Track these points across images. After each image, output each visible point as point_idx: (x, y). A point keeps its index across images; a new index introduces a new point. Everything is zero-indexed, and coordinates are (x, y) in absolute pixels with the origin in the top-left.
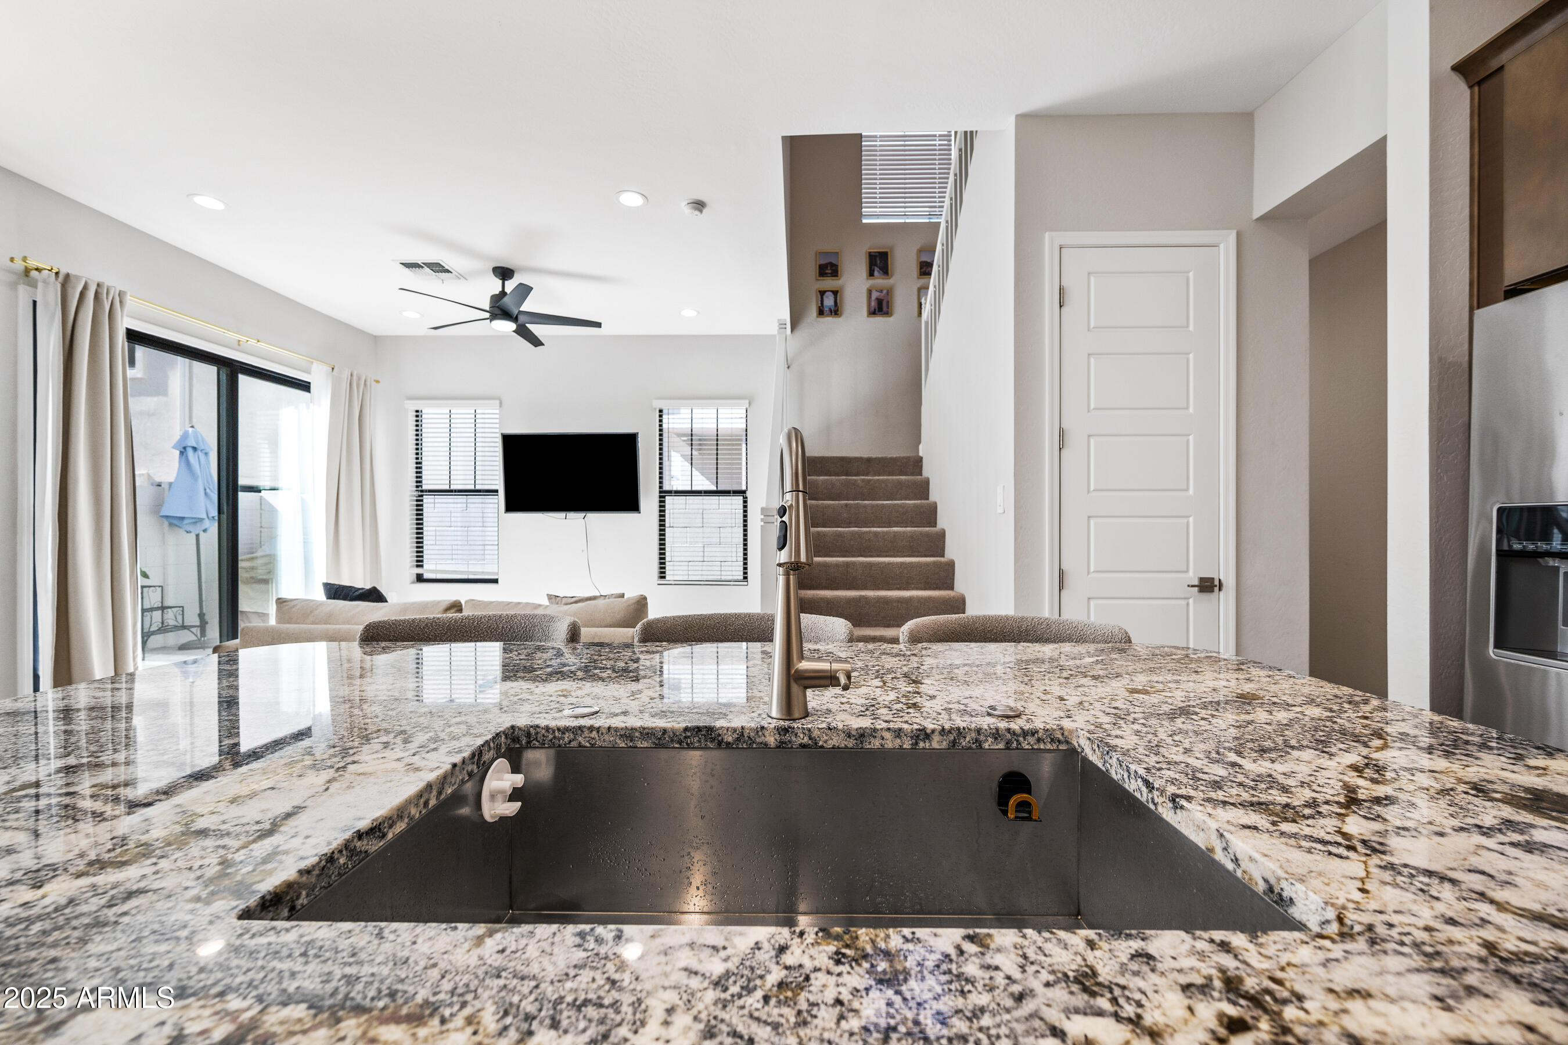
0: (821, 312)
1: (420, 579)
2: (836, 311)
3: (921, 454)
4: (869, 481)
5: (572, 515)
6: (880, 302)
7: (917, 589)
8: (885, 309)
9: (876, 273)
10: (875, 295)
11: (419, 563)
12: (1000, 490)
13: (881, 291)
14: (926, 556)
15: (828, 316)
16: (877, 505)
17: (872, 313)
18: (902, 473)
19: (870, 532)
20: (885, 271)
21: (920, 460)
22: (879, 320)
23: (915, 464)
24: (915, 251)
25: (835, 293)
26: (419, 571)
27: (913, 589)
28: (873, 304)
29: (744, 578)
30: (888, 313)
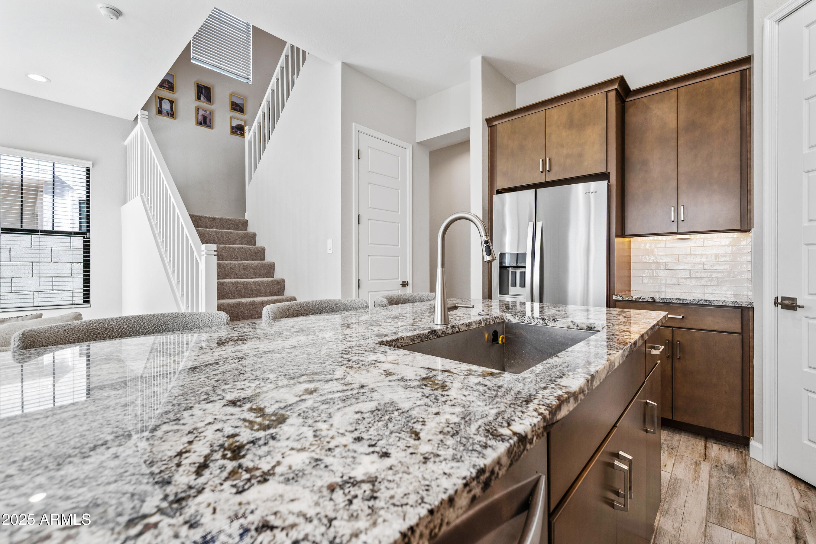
0: (160, 112)
2: (172, 114)
3: (246, 218)
4: (220, 232)
6: (205, 118)
7: (264, 296)
8: (208, 123)
9: (202, 98)
10: (201, 112)
12: (330, 241)
13: (206, 111)
14: (264, 278)
15: (165, 115)
16: (229, 247)
17: (200, 124)
18: (235, 229)
19: (231, 264)
20: (209, 99)
21: (246, 222)
22: (203, 129)
23: (244, 224)
24: (228, 95)
25: (172, 102)
27: (262, 296)
28: (200, 118)
29: (84, 302)
30: (210, 126)
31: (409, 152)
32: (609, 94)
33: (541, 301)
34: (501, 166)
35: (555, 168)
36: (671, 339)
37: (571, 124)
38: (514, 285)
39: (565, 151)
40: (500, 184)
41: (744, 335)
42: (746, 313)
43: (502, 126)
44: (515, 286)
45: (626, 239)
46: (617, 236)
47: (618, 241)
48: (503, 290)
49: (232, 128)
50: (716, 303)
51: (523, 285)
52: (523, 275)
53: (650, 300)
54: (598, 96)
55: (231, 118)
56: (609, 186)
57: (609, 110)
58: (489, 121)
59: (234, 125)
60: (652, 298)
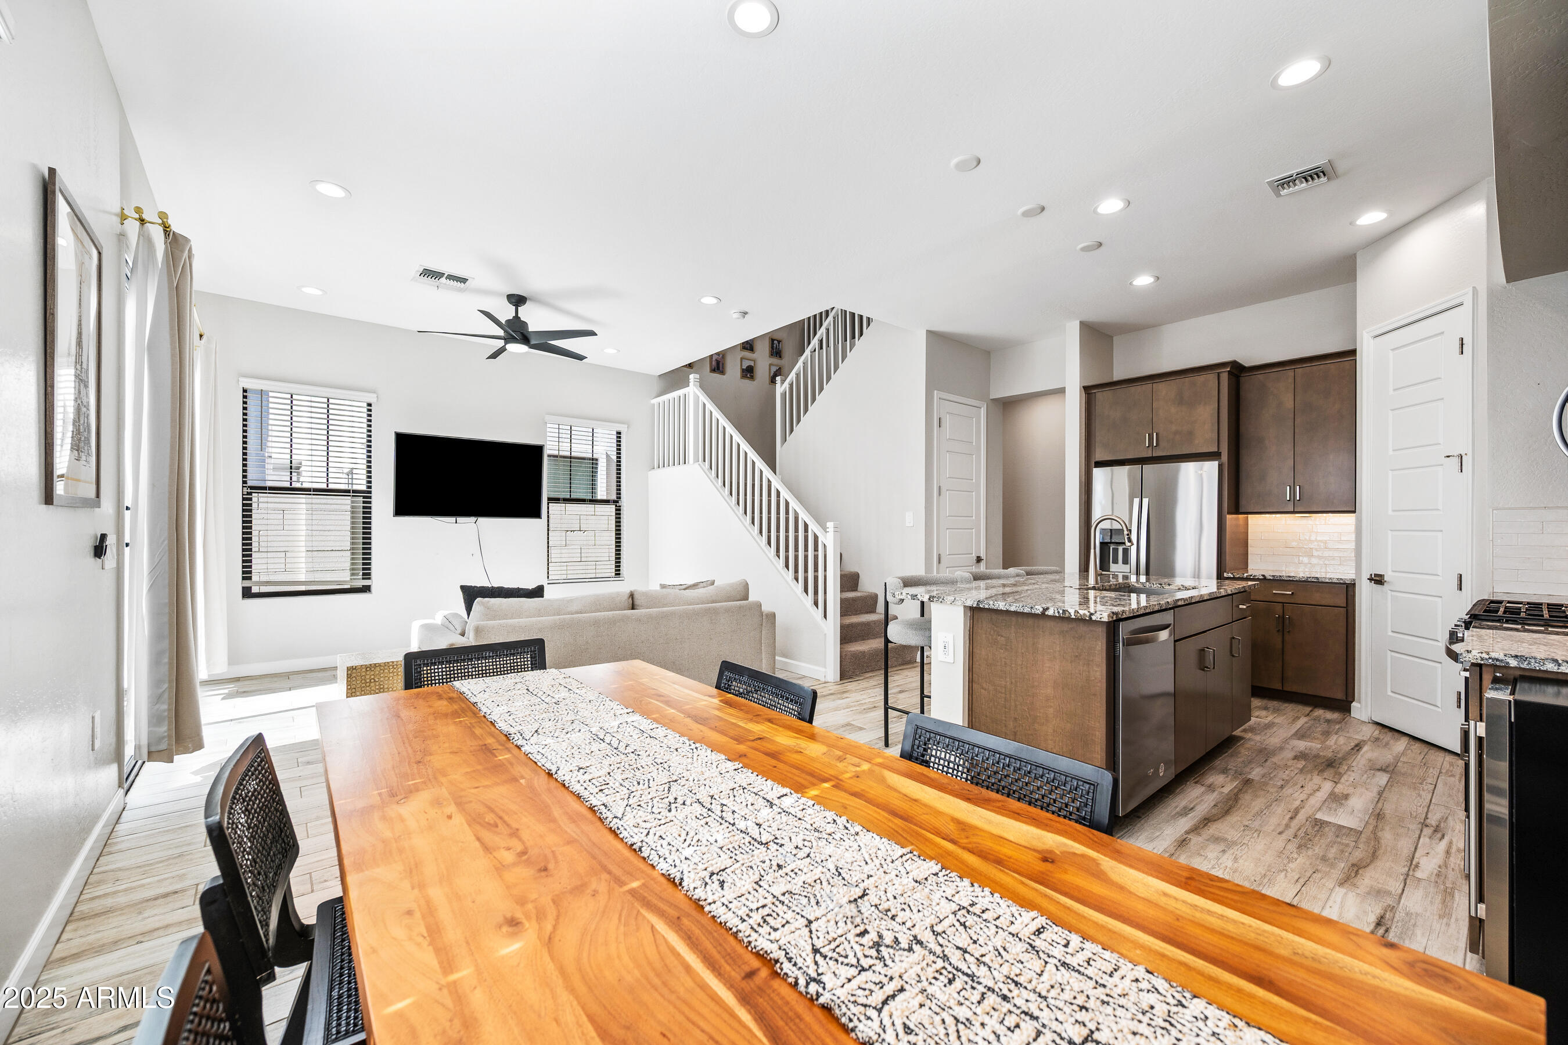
1: (247, 593)
5: (460, 519)
11: (247, 575)
12: (909, 514)
26: (247, 583)
28: (714, 363)
29: (616, 574)
30: (723, 373)
31: (983, 411)
32: (1221, 375)
33: (1147, 573)
34: (1099, 436)
35: (1162, 444)
36: (1281, 615)
37: (1180, 400)
38: (1116, 561)
39: (1174, 428)
40: (1099, 456)
41: (1349, 608)
42: (1350, 589)
43: (1100, 396)
44: (1117, 563)
45: (1241, 516)
46: (1229, 513)
47: (1230, 518)
48: (1104, 565)
49: (743, 371)
50: (1323, 580)
51: (1126, 561)
52: (1126, 552)
53: (1261, 577)
54: (1211, 377)
55: (742, 359)
56: (1220, 466)
57: (1221, 391)
58: (1087, 390)
59: (744, 367)
60: (1263, 576)
